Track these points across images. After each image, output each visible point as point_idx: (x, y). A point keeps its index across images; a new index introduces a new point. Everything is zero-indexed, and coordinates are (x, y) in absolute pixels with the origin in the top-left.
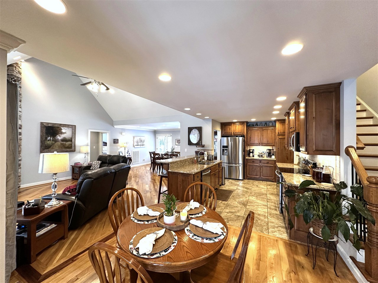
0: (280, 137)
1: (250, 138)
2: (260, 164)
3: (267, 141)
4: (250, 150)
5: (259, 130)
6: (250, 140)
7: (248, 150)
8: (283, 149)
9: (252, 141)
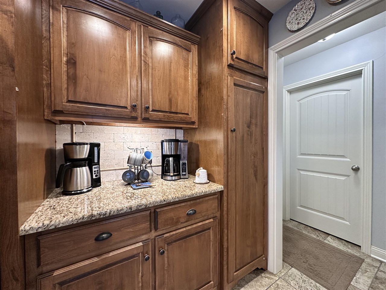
0: (239, 78)
1: (72, 62)
2: (153, 234)
3: (170, 101)
4: (69, 146)
5: (133, 33)
6: (73, 79)
7: (59, 146)
8: (245, 135)
9: (83, 83)
